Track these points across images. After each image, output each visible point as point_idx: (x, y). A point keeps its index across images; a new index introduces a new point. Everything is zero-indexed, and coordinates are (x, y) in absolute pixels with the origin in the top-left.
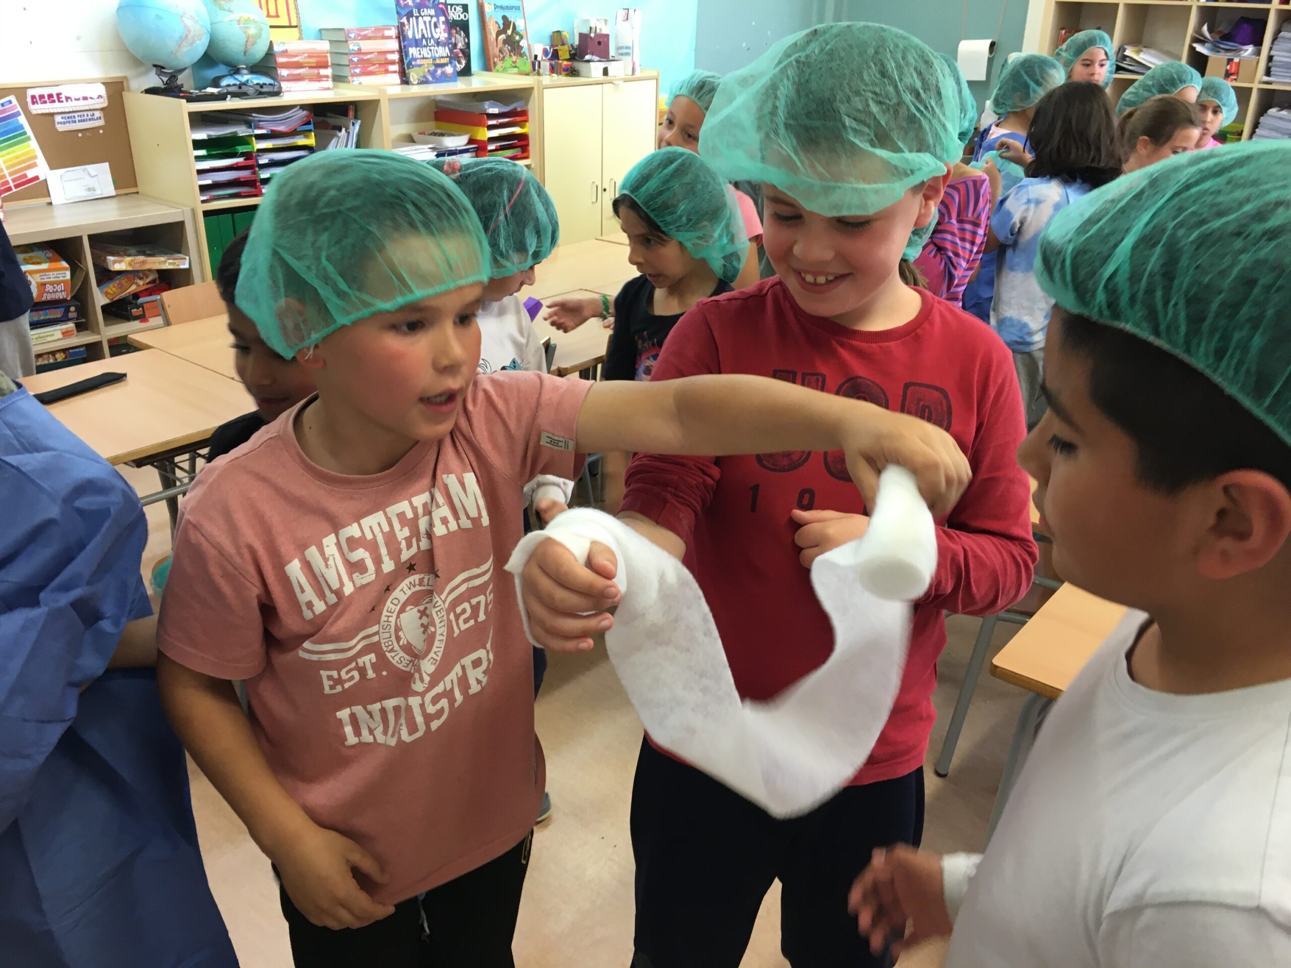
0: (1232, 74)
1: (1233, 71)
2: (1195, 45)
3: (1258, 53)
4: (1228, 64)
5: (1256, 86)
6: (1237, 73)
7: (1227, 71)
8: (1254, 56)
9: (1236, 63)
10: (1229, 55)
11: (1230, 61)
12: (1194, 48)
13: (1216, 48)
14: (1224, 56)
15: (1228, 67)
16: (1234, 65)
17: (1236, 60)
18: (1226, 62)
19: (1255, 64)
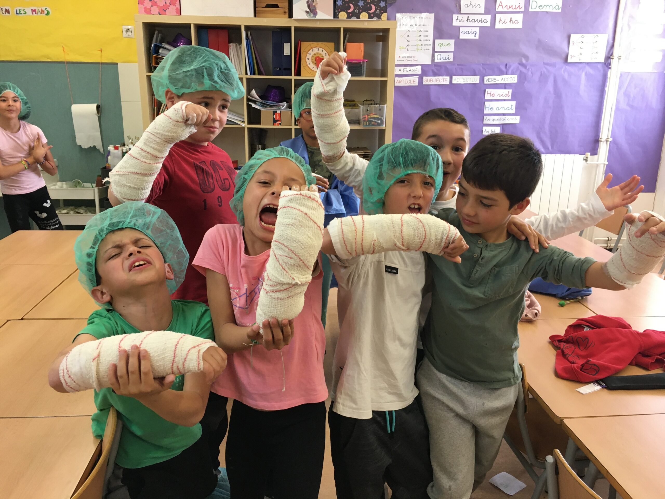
0: (278, 121)
1: (278, 119)
2: (250, 103)
3: (290, 107)
4: (274, 114)
5: (293, 127)
6: (280, 120)
7: (274, 119)
8: (288, 109)
10: (274, 109)
11: (275, 112)
12: (251, 105)
13: (263, 105)
14: (271, 110)
15: (274, 117)
16: (277, 114)
17: (278, 112)
18: (272, 113)
19: (290, 113)
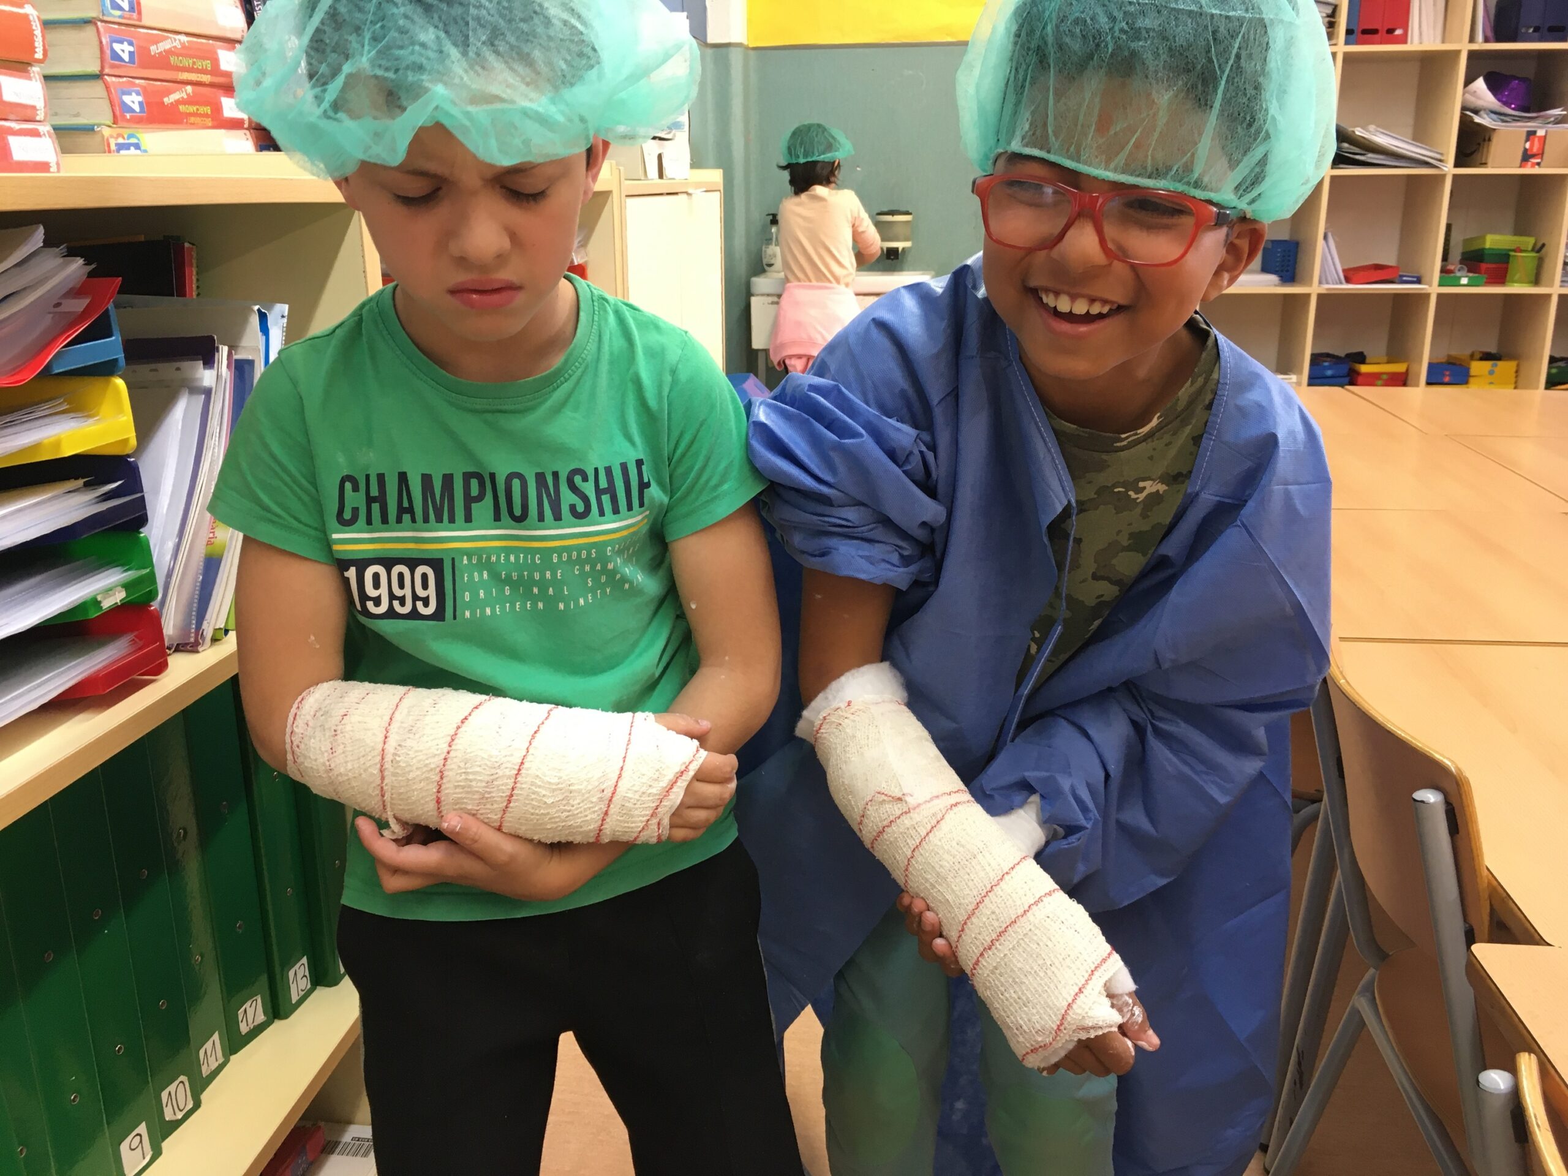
0: (1534, 156)
1: (1535, 150)
4: (1527, 140)
6: (1541, 154)
7: (1526, 150)
9: (1540, 137)
10: (1532, 126)
11: (1531, 134)
12: (1472, 120)
13: (1498, 117)
14: (1523, 129)
15: (1528, 145)
16: (1536, 140)
17: (1541, 133)
18: (1523, 136)
